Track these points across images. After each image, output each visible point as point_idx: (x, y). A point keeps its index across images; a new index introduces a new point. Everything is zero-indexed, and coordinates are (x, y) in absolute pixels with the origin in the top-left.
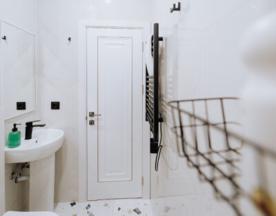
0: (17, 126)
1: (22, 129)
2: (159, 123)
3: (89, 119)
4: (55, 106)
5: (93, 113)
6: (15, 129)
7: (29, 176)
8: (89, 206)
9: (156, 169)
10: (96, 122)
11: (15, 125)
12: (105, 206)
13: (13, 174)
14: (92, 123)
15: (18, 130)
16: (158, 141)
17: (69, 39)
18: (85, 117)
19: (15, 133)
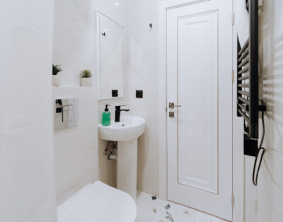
0: (108, 107)
1: (112, 111)
2: (260, 113)
3: (170, 110)
4: (139, 94)
5: (173, 104)
6: (107, 110)
7: (116, 155)
8: (168, 205)
9: (255, 182)
10: (175, 115)
11: (107, 106)
12: (185, 213)
13: (106, 150)
14: (172, 115)
15: (109, 111)
16: (257, 138)
17: (151, 25)
18: (165, 108)
19: (107, 113)
